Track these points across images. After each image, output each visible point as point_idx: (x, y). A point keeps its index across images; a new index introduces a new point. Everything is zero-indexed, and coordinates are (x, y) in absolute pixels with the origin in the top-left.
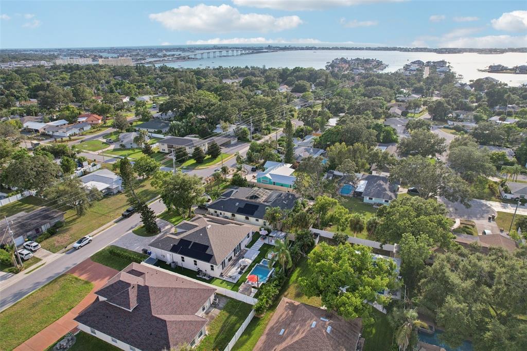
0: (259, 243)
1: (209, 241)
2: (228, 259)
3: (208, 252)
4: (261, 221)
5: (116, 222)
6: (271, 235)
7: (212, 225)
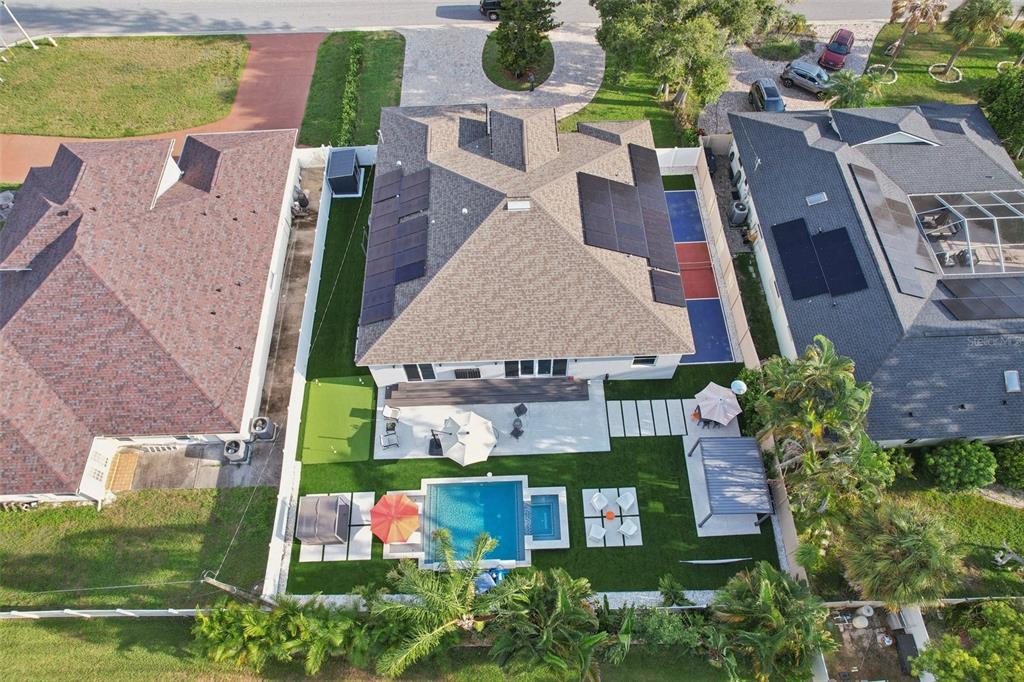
0: (663, 418)
2: (451, 369)
3: (402, 291)
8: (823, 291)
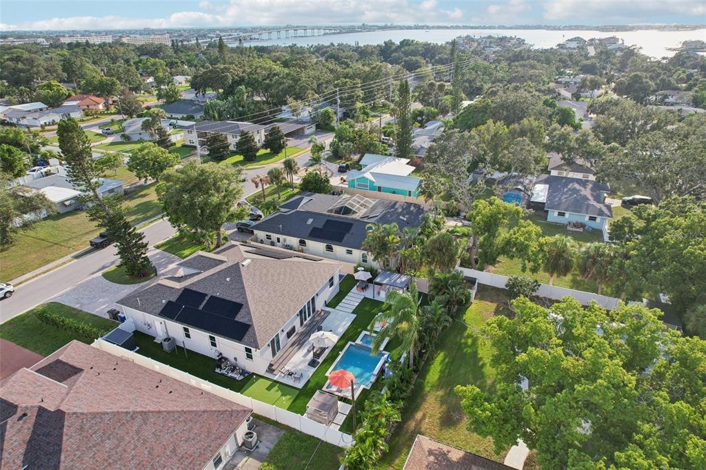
0: (354, 298)
1: (244, 293)
2: (285, 333)
3: (240, 318)
4: (357, 254)
5: (77, 257)
6: (378, 280)
7: (253, 260)
8: (345, 234)
